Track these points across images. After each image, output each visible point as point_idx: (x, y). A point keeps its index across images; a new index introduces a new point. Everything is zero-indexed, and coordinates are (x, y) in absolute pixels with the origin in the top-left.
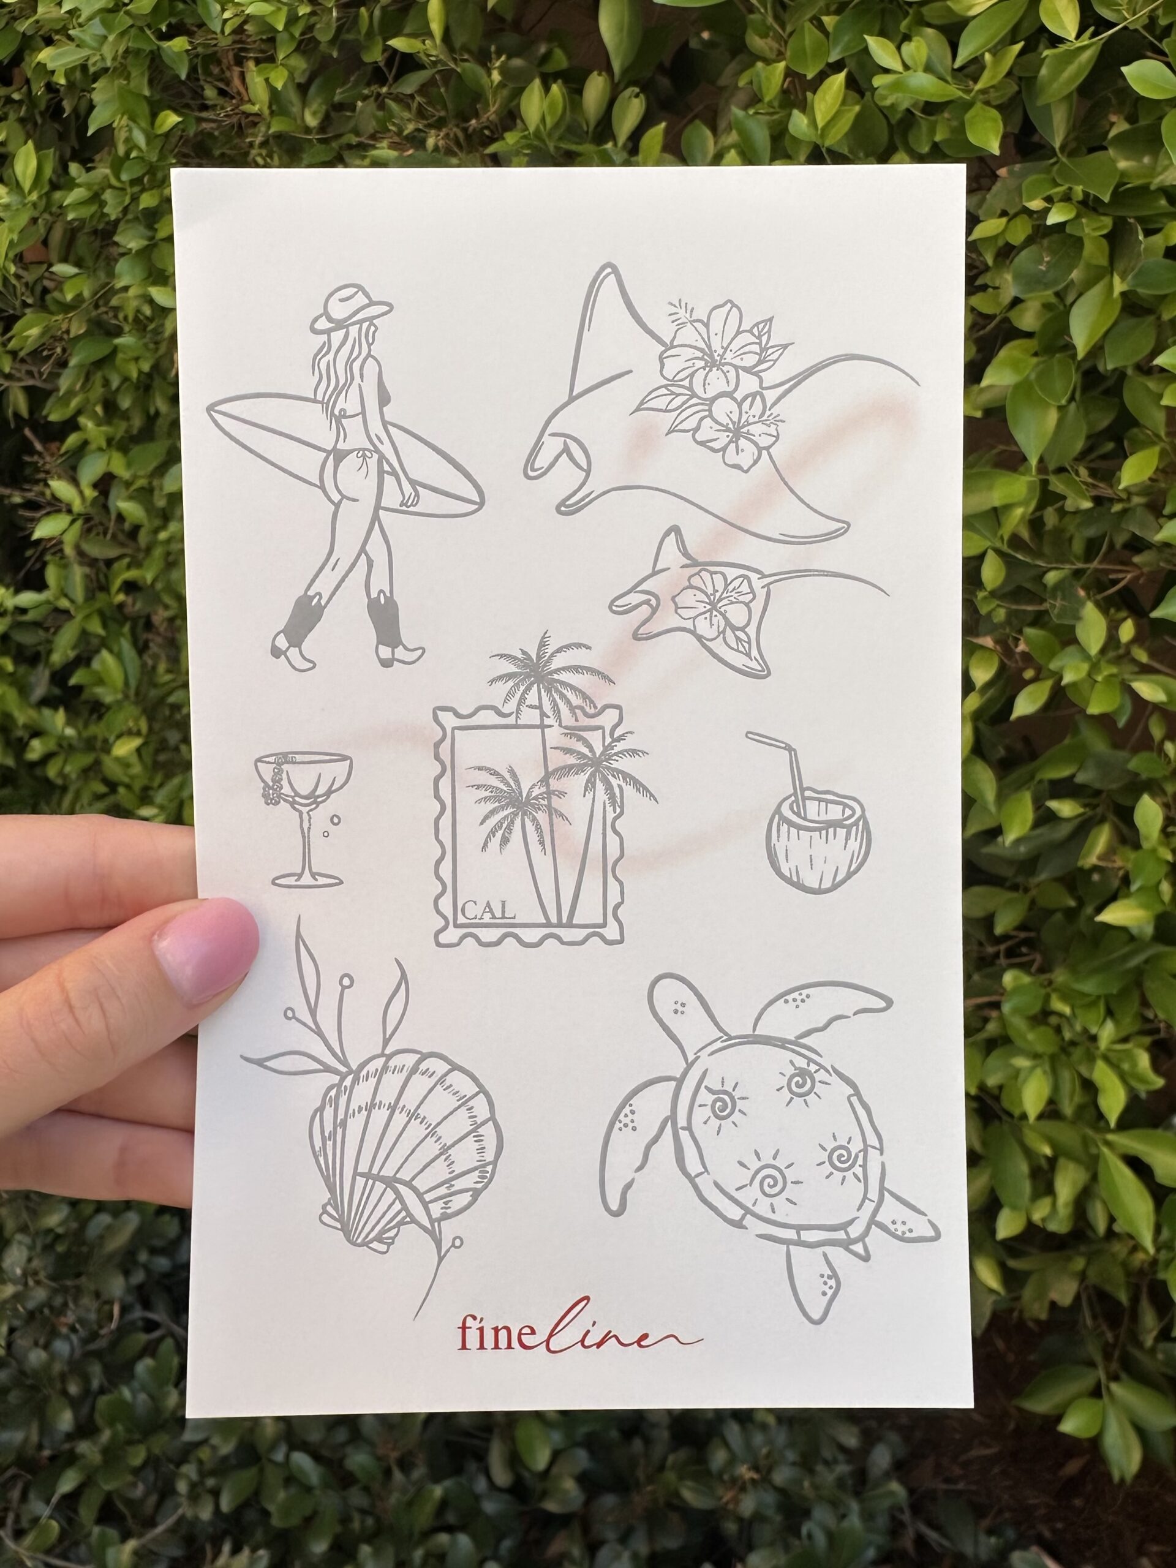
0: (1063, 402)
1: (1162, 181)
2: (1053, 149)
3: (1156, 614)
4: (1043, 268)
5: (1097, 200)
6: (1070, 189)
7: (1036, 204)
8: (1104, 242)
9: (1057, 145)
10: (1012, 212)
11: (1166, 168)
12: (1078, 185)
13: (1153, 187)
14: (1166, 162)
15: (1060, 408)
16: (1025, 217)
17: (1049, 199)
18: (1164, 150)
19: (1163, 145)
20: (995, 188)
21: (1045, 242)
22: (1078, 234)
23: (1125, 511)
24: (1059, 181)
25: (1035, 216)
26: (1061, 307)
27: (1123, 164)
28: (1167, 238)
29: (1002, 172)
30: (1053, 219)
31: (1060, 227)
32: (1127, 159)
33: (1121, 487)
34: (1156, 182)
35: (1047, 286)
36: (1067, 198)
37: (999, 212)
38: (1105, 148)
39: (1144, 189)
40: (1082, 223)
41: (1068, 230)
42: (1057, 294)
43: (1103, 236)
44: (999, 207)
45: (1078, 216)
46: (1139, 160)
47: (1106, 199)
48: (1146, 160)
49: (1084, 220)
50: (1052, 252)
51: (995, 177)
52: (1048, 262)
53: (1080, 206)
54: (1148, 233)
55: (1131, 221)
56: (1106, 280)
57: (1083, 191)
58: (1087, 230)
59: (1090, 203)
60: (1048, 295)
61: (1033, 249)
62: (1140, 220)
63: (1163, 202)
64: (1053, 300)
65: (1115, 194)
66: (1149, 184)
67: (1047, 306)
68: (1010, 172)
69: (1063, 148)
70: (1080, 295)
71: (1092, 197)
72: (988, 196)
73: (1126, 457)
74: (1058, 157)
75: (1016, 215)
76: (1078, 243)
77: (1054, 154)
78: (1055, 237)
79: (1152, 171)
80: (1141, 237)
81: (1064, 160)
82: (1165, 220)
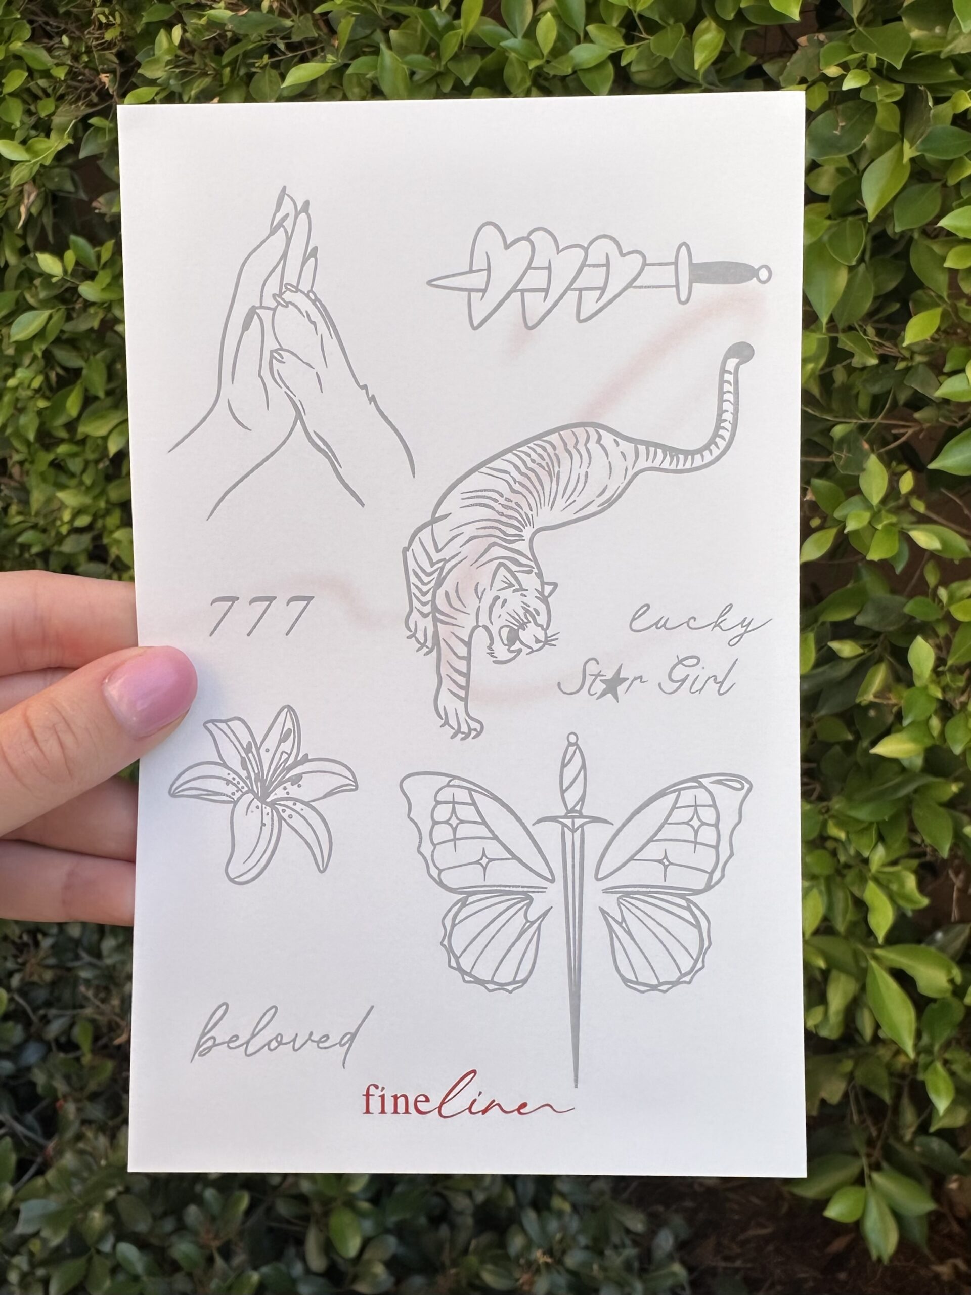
0: (854, 263)
1: (951, 50)
2: (852, 19)
3: (933, 466)
4: (837, 132)
5: (891, 67)
6: (866, 56)
7: (833, 71)
8: (895, 107)
9: (855, 15)
10: (810, 80)
11: (954, 38)
12: (872, 52)
13: (942, 56)
14: (957, 32)
15: (851, 269)
16: (823, 84)
17: (845, 66)
18: (954, 19)
19: (954, 14)
20: (797, 56)
21: (840, 107)
22: (873, 100)
23: (908, 369)
24: (855, 49)
25: (832, 83)
26: (855, 172)
27: (915, 34)
28: (955, 106)
29: (802, 40)
30: (848, 85)
31: (856, 92)
32: (920, 29)
33: (905, 345)
34: (946, 51)
35: (841, 150)
36: (862, 65)
37: (798, 79)
38: (899, 19)
39: (934, 59)
40: (876, 89)
41: (862, 95)
42: (850, 158)
43: (895, 103)
44: (798, 74)
45: (872, 83)
46: (931, 29)
47: (899, 66)
48: (937, 30)
49: (878, 87)
50: (848, 119)
51: (796, 46)
52: (842, 127)
53: (875, 74)
54: (938, 101)
55: (922, 88)
56: (896, 147)
57: (878, 59)
58: (880, 97)
59: (884, 72)
60: (841, 159)
61: (828, 112)
62: (931, 88)
63: (952, 71)
64: (847, 165)
65: (907, 62)
66: (940, 52)
67: (841, 171)
68: (808, 40)
69: (860, 19)
70: (872, 161)
71: (886, 63)
72: (788, 64)
73: (910, 316)
74: (856, 28)
75: (814, 83)
76: (872, 108)
77: (851, 23)
78: (850, 104)
79: (944, 40)
80: (930, 104)
81: (861, 29)
82: (952, 89)
